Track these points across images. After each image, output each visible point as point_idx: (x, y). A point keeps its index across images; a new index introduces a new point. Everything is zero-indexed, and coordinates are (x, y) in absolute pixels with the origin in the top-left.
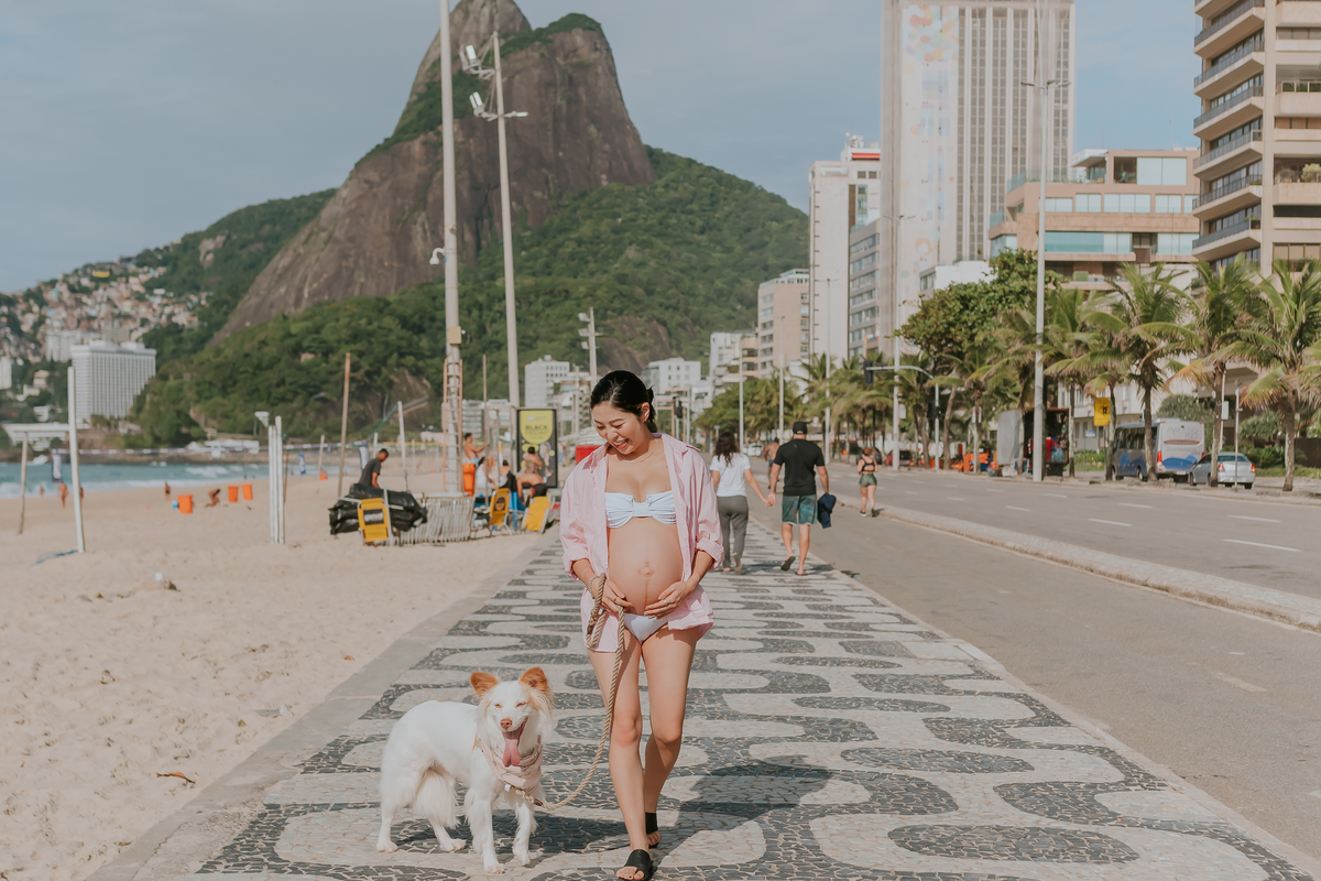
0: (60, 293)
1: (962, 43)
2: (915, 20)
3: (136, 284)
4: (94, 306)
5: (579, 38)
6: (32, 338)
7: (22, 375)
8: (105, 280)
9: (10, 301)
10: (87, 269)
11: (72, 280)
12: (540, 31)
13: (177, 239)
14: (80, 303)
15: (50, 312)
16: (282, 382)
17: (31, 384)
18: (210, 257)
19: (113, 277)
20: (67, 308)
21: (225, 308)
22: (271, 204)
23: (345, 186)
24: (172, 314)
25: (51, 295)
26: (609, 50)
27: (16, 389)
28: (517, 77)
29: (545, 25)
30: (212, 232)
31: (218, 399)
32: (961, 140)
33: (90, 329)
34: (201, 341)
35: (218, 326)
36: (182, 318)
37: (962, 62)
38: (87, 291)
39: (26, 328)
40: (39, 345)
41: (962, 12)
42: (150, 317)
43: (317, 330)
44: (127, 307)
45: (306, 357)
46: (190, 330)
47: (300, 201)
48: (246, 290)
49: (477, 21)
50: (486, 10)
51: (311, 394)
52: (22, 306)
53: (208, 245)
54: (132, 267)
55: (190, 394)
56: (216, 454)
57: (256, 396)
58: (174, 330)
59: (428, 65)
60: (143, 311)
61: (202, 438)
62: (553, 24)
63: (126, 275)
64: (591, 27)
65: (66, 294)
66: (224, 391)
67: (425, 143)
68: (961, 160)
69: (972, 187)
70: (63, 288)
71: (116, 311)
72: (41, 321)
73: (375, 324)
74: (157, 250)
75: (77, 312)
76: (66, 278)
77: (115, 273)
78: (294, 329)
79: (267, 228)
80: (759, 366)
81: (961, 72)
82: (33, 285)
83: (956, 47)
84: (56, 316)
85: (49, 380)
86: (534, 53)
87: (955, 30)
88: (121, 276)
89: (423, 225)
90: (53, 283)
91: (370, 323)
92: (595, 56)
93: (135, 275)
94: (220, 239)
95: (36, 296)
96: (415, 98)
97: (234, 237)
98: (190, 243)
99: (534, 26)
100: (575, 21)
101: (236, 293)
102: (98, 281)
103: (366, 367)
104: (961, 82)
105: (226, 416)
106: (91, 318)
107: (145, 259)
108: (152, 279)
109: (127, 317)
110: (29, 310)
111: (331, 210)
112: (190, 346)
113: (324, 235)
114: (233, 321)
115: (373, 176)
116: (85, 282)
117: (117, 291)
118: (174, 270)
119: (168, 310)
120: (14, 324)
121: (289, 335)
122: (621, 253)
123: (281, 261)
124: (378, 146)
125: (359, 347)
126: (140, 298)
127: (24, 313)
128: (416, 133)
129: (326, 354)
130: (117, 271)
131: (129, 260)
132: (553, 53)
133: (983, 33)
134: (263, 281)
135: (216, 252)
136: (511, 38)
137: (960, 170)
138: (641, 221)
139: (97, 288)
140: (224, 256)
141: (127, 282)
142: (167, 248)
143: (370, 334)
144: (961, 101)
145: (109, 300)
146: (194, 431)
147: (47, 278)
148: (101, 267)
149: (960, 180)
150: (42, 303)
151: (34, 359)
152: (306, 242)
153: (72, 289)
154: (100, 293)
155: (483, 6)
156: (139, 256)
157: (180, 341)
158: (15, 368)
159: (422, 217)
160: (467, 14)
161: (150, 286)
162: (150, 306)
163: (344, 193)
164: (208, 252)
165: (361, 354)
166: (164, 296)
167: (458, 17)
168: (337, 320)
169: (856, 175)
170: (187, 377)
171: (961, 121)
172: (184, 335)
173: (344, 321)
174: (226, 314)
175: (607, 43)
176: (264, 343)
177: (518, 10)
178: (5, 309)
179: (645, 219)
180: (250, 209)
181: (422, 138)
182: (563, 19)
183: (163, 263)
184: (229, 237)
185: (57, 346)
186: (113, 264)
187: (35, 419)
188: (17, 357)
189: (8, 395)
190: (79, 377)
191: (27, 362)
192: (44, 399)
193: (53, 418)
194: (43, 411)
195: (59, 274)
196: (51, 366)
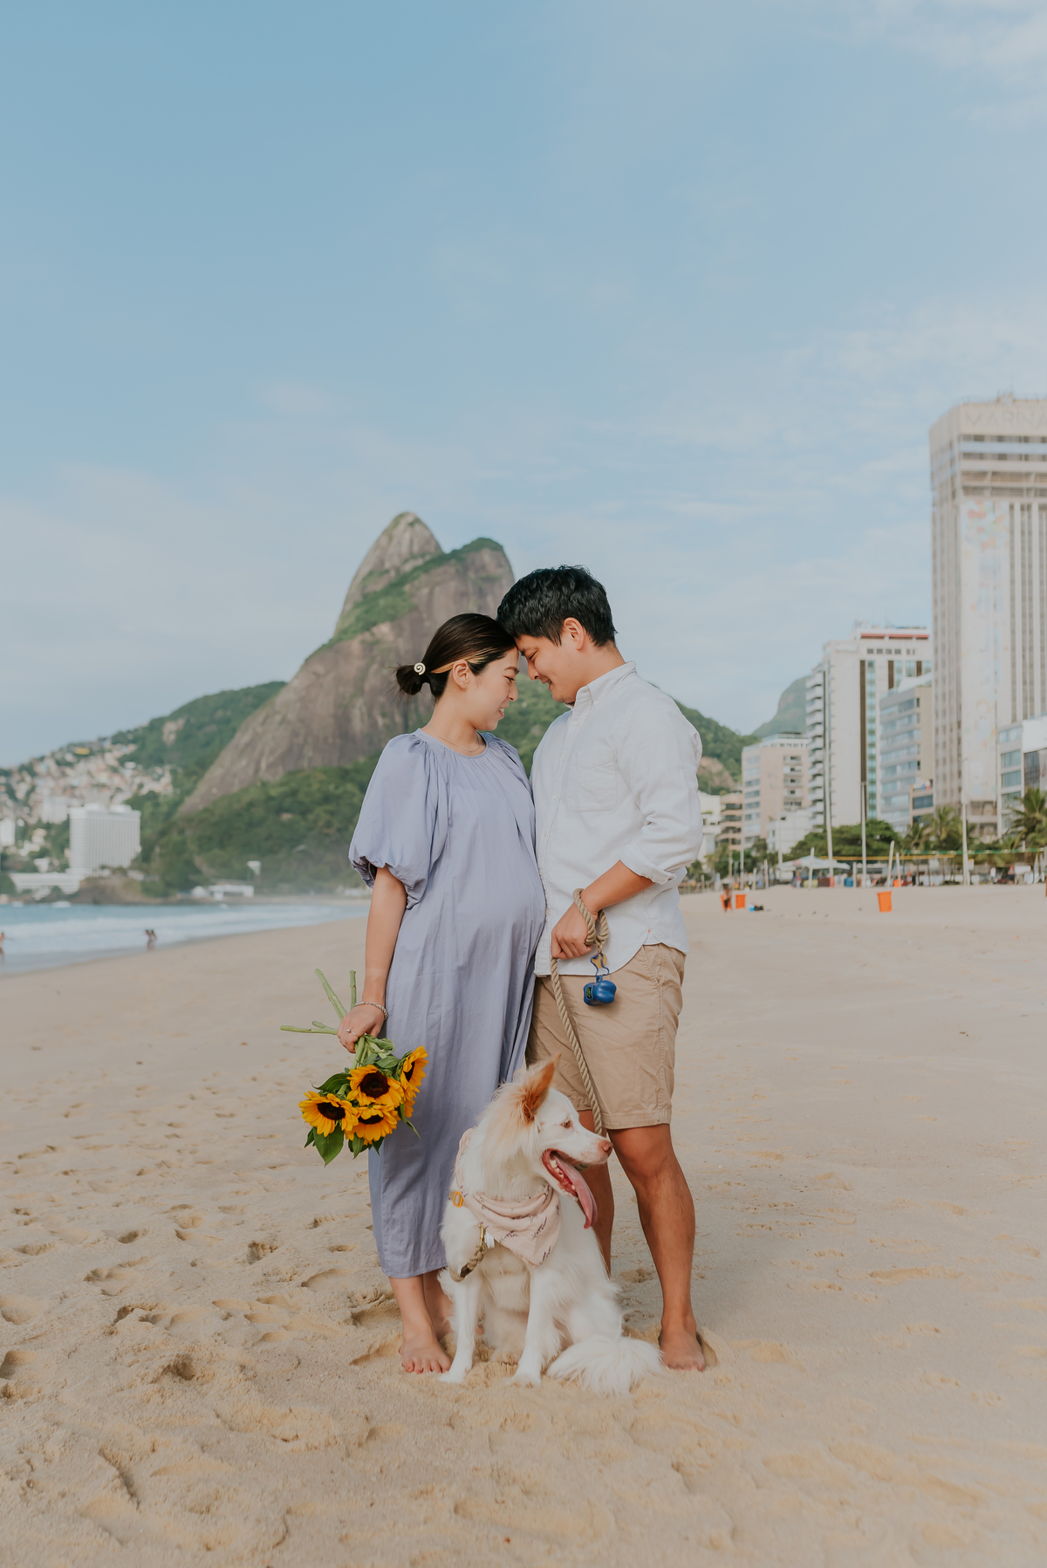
0: (48, 768)
1: (1012, 532)
2: (972, 514)
3: (111, 759)
4: (77, 776)
5: (486, 556)
6: (26, 803)
7: (23, 834)
8: (86, 756)
9: (6, 773)
10: (70, 747)
11: (59, 756)
12: (455, 554)
13: (143, 721)
14: (64, 775)
15: (39, 782)
16: (269, 837)
17: (30, 839)
18: (172, 737)
19: (92, 753)
20: (54, 778)
21: (194, 778)
22: (223, 694)
23: (296, 677)
24: (141, 786)
25: (41, 768)
26: (510, 567)
27: (17, 845)
28: (438, 589)
29: (458, 546)
30: (174, 716)
31: (217, 851)
32: (1013, 616)
33: (73, 796)
34: (176, 804)
35: (189, 792)
36: (157, 787)
37: (1012, 549)
38: (70, 765)
39: (20, 794)
40: (31, 808)
41: (1012, 507)
42: (123, 786)
43: (294, 793)
44: (103, 778)
45: (286, 817)
46: (165, 796)
47: (247, 692)
48: (211, 762)
49: (399, 543)
50: (407, 536)
51: (293, 847)
52: (16, 777)
53: (170, 727)
54: (107, 745)
55: (192, 847)
56: (218, 896)
57: (250, 849)
58: (153, 796)
59: (359, 579)
60: (117, 781)
61: (205, 883)
62: (465, 547)
63: (102, 752)
64: (497, 548)
65: (54, 767)
66: (222, 845)
67: (363, 642)
68: (1013, 632)
69: (1024, 657)
70: (51, 763)
71: (94, 782)
72: (32, 789)
73: (341, 790)
74: (129, 732)
75: (63, 782)
76: (53, 755)
77: (93, 751)
78: (274, 792)
80: (743, 818)
81: (1012, 557)
82: (24, 758)
83: (1007, 536)
84: (45, 786)
85: (46, 838)
86: (450, 569)
87: (1006, 522)
88: (99, 752)
89: (360, 709)
90: (42, 759)
91: (337, 788)
92: (499, 571)
93: (110, 751)
94: (181, 722)
95: (28, 769)
96: (349, 606)
97: (193, 720)
98: (156, 725)
99: (447, 548)
100: (483, 544)
101: (204, 764)
102: (79, 757)
103: (337, 824)
104: (1012, 566)
105: (224, 865)
106: (73, 788)
107: (119, 739)
108: (125, 756)
109: (102, 786)
110: (23, 780)
111: (281, 698)
112: (165, 809)
113: (278, 718)
114: (202, 788)
115: (320, 668)
116: (69, 758)
117: (94, 764)
118: (143, 747)
119: (138, 780)
120: (11, 793)
121: (270, 798)
122: (527, 731)
123: (242, 738)
124: (324, 646)
125: (328, 807)
126: (114, 770)
127: (18, 782)
128: (355, 632)
129: (304, 812)
130: (95, 748)
131: (103, 740)
132: (466, 569)
133: (1030, 524)
134: (227, 756)
135: (178, 733)
136: (428, 558)
137: (1013, 641)
138: (541, 706)
139: (78, 762)
140: (185, 736)
141: (103, 757)
142: (136, 730)
143: (338, 797)
144: (1013, 582)
145: (89, 773)
146: (199, 878)
147: (38, 754)
148: (81, 745)
149: (1013, 649)
150: (33, 774)
151: (32, 821)
152: (263, 723)
153: (59, 763)
154: (82, 766)
155: (405, 531)
156: (114, 737)
157: (157, 805)
158: (17, 828)
159: (360, 702)
160: (391, 538)
161: (123, 761)
162: (122, 777)
163: (296, 683)
164: (170, 733)
165: (332, 813)
166: (134, 769)
167: (384, 541)
168: (310, 785)
169: (865, 651)
170: (188, 833)
171: (1013, 599)
172: (162, 800)
173: (315, 787)
174: (196, 782)
175: (507, 561)
176: (251, 805)
177: (432, 536)
178: (2, 780)
179: (545, 704)
180: (206, 699)
181: (359, 638)
182: (473, 543)
183: (134, 742)
184: (188, 721)
185: (51, 809)
186: (91, 743)
187: (35, 870)
188: (17, 818)
189: (12, 850)
190: (77, 835)
191: (26, 822)
192: (43, 854)
193: (52, 869)
194: (43, 863)
195: (47, 752)
196: (48, 826)
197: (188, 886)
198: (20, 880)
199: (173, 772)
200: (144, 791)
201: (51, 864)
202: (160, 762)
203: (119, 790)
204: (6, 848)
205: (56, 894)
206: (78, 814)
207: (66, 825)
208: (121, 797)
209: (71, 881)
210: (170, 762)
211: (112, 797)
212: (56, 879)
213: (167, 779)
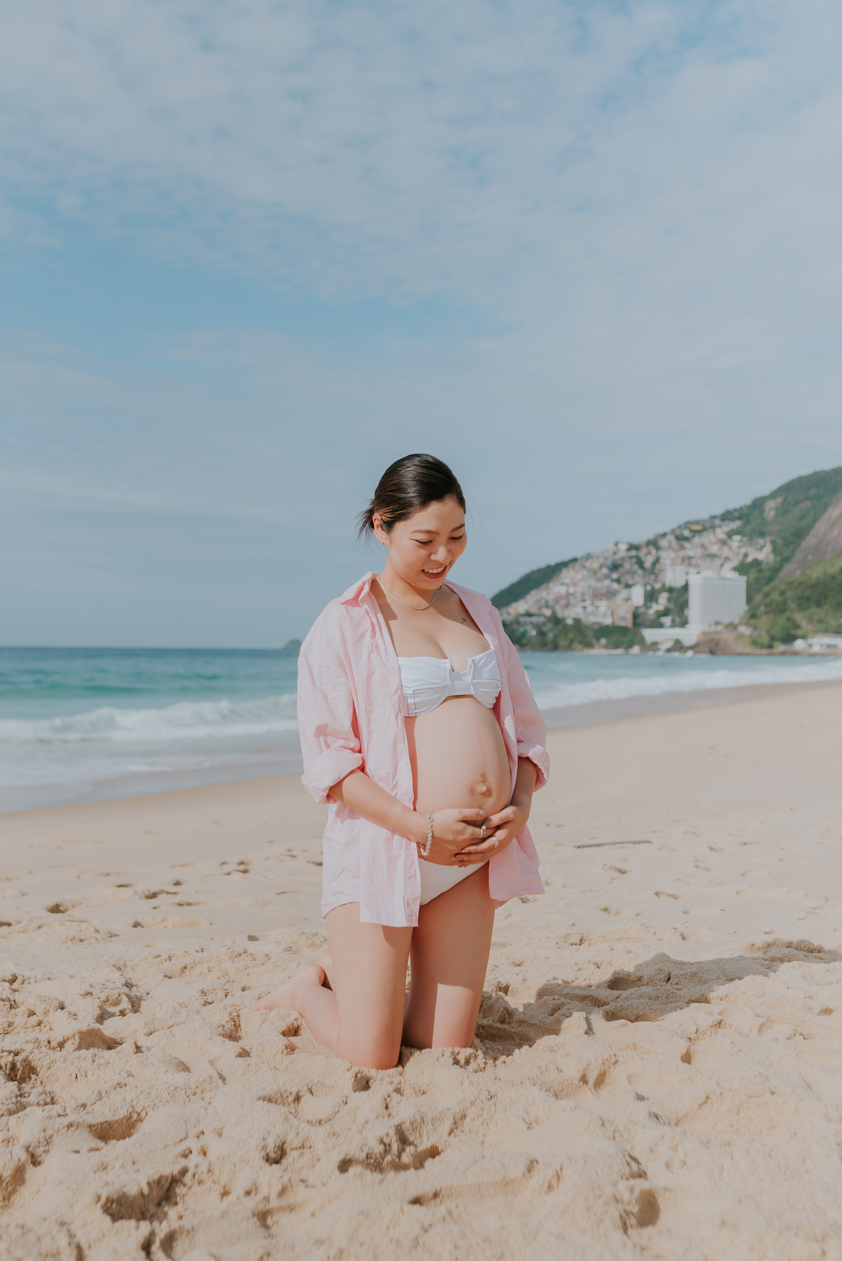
0: (669, 543)
3: (720, 533)
4: (692, 550)
6: (652, 571)
7: (651, 597)
8: (699, 532)
9: (637, 548)
10: (687, 525)
11: (678, 532)
13: (747, 500)
14: (682, 547)
15: (663, 554)
17: (656, 601)
18: (772, 513)
19: (705, 529)
20: (675, 551)
21: (792, 547)
22: (815, 474)
24: (746, 555)
25: (664, 543)
27: (646, 605)
30: (773, 495)
31: (813, 610)
33: (690, 565)
34: (776, 570)
35: (787, 560)
36: (761, 556)
38: (687, 539)
39: (648, 565)
40: (656, 576)
42: (731, 555)
44: (714, 549)
46: (767, 563)
48: (807, 534)
52: (644, 551)
53: (771, 504)
54: (717, 522)
55: (792, 606)
56: (816, 649)
58: (756, 563)
60: (726, 552)
61: (804, 637)
63: (713, 527)
65: (674, 542)
66: (819, 604)
70: (671, 538)
71: (707, 553)
72: (657, 561)
74: (735, 510)
75: (682, 554)
76: (673, 531)
77: (705, 527)
79: (813, 492)
82: (651, 536)
84: (667, 557)
85: (669, 600)
88: (711, 528)
90: (664, 535)
93: (720, 527)
94: (779, 500)
95: (654, 543)
97: (790, 498)
98: (758, 504)
101: (800, 535)
102: (695, 532)
105: (820, 621)
106: (690, 558)
107: (727, 516)
108: (732, 530)
109: (713, 556)
110: (649, 553)
112: (767, 574)
114: (799, 555)
116: (686, 533)
117: (707, 538)
118: (747, 522)
119: (743, 551)
120: (640, 563)
126: (723, 543)
127: (646, 555)
130: (707, 525)
131: (713, 518)
134: (821, 526)
135: (776, 509)
139: (694, 537)
140: (782, 511)
141: (714, 532)
142: (741, 508)
145: (703, 546)
146: (799, 632)
147: (661, 531)
148: (696, 523)
150: (658, 548)
151: (658, 586)
153: (680, 538)
154: (697, 540)
156: (723, 515)
157: (760, 571)
158: (646, 591)
161: (730, 535)
162: (730, 548)
164: (771, 509)
166: (740, 541)
170: (789, 594)
172: (764, 566)
174: (793, 551)
178: (635, 553)
180: (801, 480)
183: (740, 518)
184: (785, 498)
185: (673, 576)
186: (704, 521)
187: (661, 626)
188: (645, 585)
189: (642, 610)
190: (694, 597)
191: (653, 588)
192: (666, 613)
193: (674, 625)
194: (667, 620)
195: (667, 529)
196: (671, 590)
197: (789, 638)
198: (649, 634)
199: (773, 543)
200: (749, 559)
201: (673, 621)
202: (762, 534)
203: (727, 559)
204: (637, 608)
205: (678, 646)
206: (695, 580)
207: (685, 588)
208: (728, 566)
209: (690, 634)
210: (770, 535)
211: (722, 565)
212: (677, 633)
213: (768, 549)
